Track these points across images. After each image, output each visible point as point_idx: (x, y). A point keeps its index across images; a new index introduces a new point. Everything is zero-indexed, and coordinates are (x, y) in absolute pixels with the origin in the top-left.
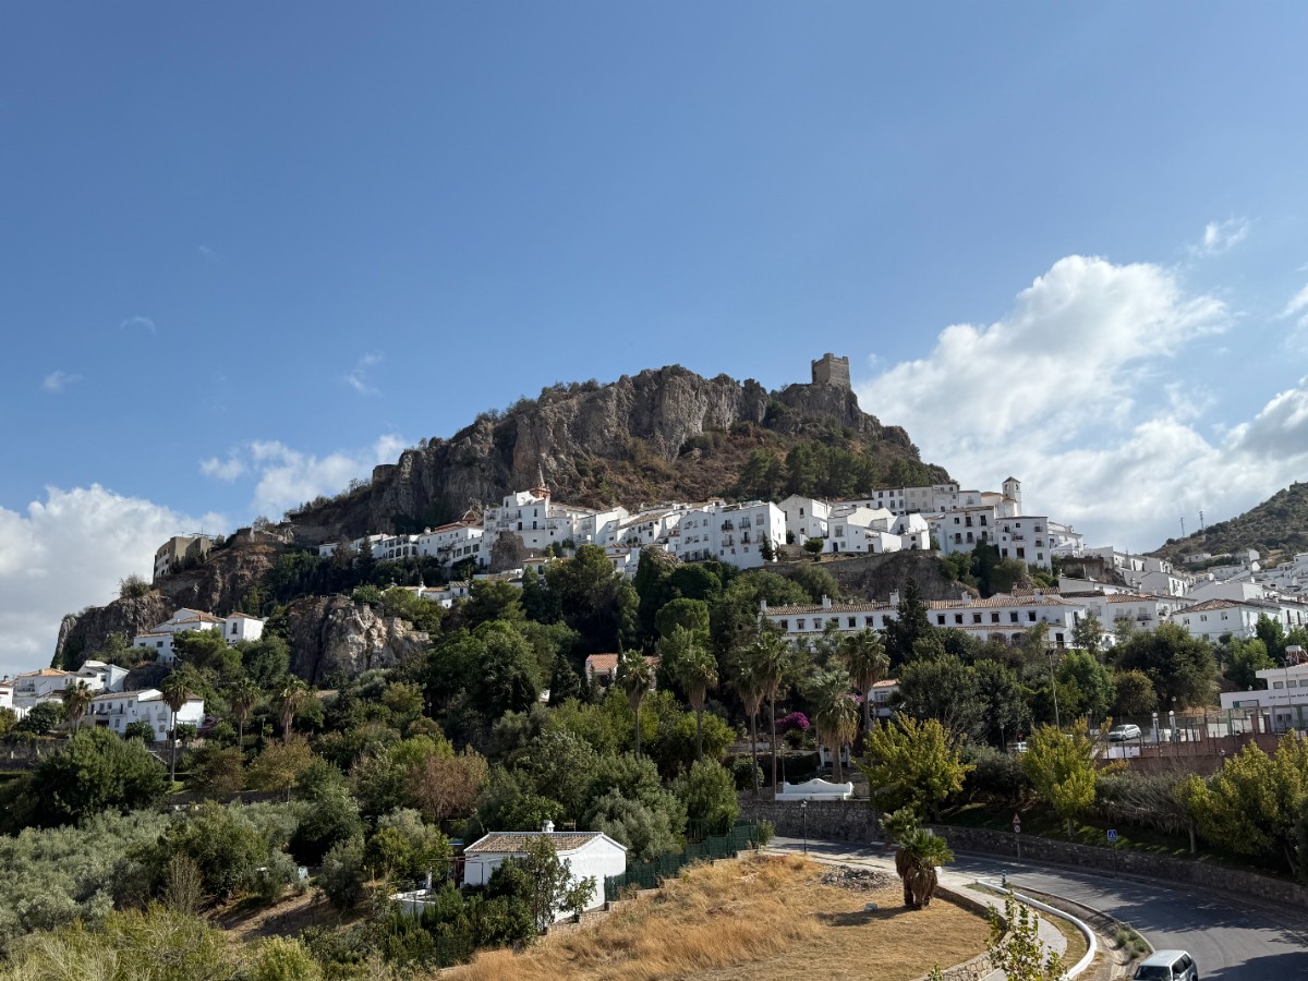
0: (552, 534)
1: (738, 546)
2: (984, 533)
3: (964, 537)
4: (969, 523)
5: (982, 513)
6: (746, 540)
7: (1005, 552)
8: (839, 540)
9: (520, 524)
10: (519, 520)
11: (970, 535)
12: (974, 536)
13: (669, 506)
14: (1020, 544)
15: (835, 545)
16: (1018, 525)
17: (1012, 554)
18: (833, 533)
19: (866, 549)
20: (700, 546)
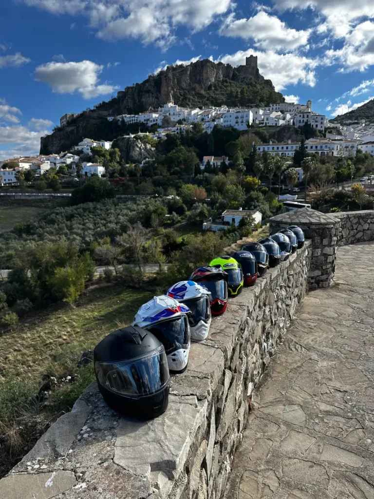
0: (179, 116)
1: (240, 123)
2: (307, 120)
3: (302, 121)
4: (304, 117)
5: (308, 114)
7: (312, 125)
8: (267, 122)
9: (170, 113)
11: (303, 120)
12: (305, 121)
13: (212, 108)
14: (317, 123)
15: (266, 123)
16: (317, 118)
17: (314, 126)
18: (265, 120)
19: (274, 125)
20: (229, 123)
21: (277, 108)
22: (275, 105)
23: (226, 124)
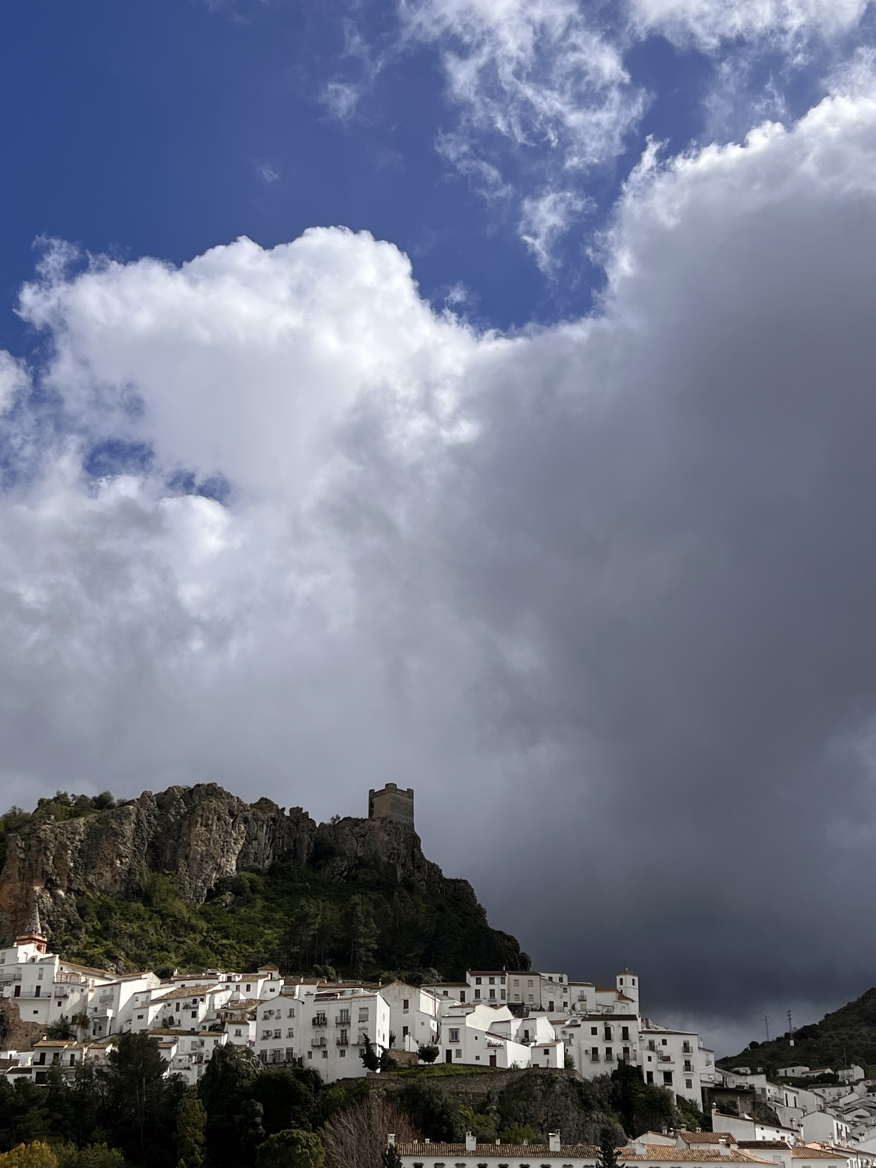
0: (60, 1004)
1: (332, 1047)
2: (626, 1050)
3: (602, 1052)
4: (608, 1036)
5: (625, 1024)
6: (343, 1042)
7: (650, 1074)
8: (453, 1048)
9: (18, 988)
10: (17, 983)
11: (609, 1050)
12: (614, 1052)
13: (214, 976)
14: (666, 1067)
15: (449, 1053)
16: (664, 1042)
17: (659, 1080)
18: (445, 1036)
19: (485, 1061)
20: (283, 1044)
21: (498, 995)
22: (485, 980)
23: (270, 1045)
